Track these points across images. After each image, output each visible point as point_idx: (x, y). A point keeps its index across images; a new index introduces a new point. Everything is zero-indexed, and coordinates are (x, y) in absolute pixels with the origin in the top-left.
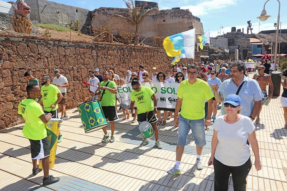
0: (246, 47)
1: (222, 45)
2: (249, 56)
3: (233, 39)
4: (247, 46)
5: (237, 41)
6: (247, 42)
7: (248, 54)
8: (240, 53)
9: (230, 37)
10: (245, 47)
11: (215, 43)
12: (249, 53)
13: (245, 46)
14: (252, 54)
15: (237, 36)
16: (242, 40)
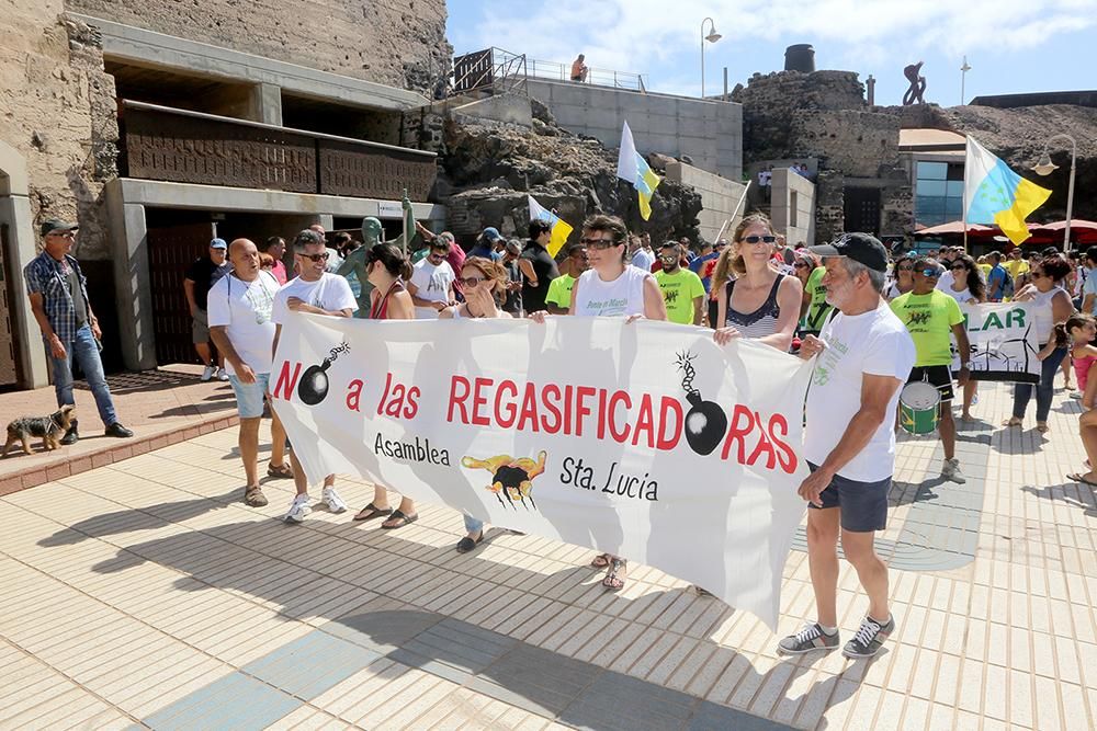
0: (872, 171)
1: (677, 135)
2: (891, 229)
3: (785, 116)
4: (882, 168)
5: (808, 127)
6: (878, 140)
7: (884, 215)
8: (826, 208)
9: (771, 105)
10: (865, 168)
11: (614, 115)
12: (894, 215)
13: (862, 163)
14: (908, 221)
15: (811, 98)
16: (845, 124)
